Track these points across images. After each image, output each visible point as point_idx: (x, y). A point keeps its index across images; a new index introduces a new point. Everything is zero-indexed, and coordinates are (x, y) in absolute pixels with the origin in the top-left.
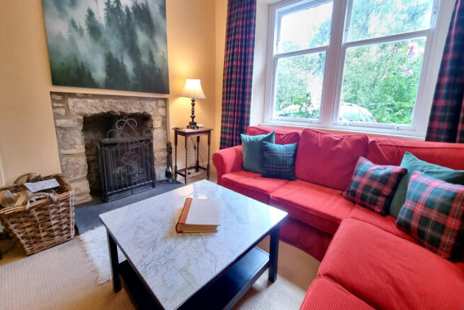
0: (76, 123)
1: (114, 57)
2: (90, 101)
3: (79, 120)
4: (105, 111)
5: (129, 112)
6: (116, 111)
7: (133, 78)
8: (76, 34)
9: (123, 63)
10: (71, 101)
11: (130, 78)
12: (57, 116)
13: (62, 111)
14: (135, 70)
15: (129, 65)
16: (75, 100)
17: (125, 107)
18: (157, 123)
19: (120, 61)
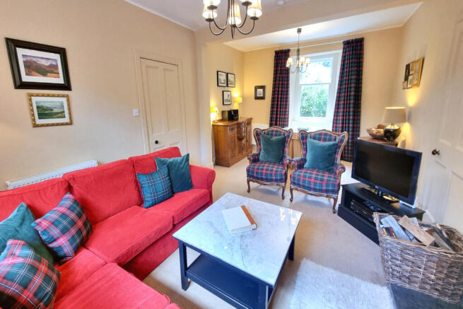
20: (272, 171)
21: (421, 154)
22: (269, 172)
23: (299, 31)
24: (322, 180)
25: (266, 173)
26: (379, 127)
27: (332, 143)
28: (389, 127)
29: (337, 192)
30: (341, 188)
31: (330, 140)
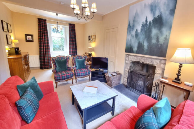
0: (129, 63)
1: (141, 43)
2: (134, 57)
3: (130, 62)
4: (137, 61)
5: (145, 63)
6: (141, 61)
7: (146, 50)
8: (132, 38)
9: (143, 44)
10: (129, 56)
11: (145, 50)
12: (126, 60)
13: (127, 59)
14: (148, 47)
15: (146, 45)
16: (130, 56)
17: (144, 61)
18: (158, 71)
19: (143, 43)
20: (68, 74)
21: (108, 58)
22: (68, 75)
23: (57, 14)
24: (86, 71)
25: (66, 76)
26: (86, 53)
27: (82, 59)
28: (90, 53)
29: (90, 74)
30: (91, 72)
31: (82, 58)
